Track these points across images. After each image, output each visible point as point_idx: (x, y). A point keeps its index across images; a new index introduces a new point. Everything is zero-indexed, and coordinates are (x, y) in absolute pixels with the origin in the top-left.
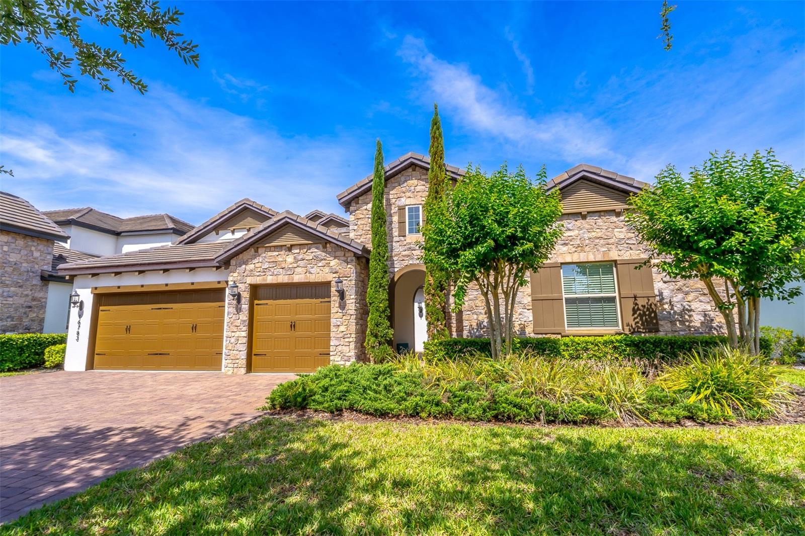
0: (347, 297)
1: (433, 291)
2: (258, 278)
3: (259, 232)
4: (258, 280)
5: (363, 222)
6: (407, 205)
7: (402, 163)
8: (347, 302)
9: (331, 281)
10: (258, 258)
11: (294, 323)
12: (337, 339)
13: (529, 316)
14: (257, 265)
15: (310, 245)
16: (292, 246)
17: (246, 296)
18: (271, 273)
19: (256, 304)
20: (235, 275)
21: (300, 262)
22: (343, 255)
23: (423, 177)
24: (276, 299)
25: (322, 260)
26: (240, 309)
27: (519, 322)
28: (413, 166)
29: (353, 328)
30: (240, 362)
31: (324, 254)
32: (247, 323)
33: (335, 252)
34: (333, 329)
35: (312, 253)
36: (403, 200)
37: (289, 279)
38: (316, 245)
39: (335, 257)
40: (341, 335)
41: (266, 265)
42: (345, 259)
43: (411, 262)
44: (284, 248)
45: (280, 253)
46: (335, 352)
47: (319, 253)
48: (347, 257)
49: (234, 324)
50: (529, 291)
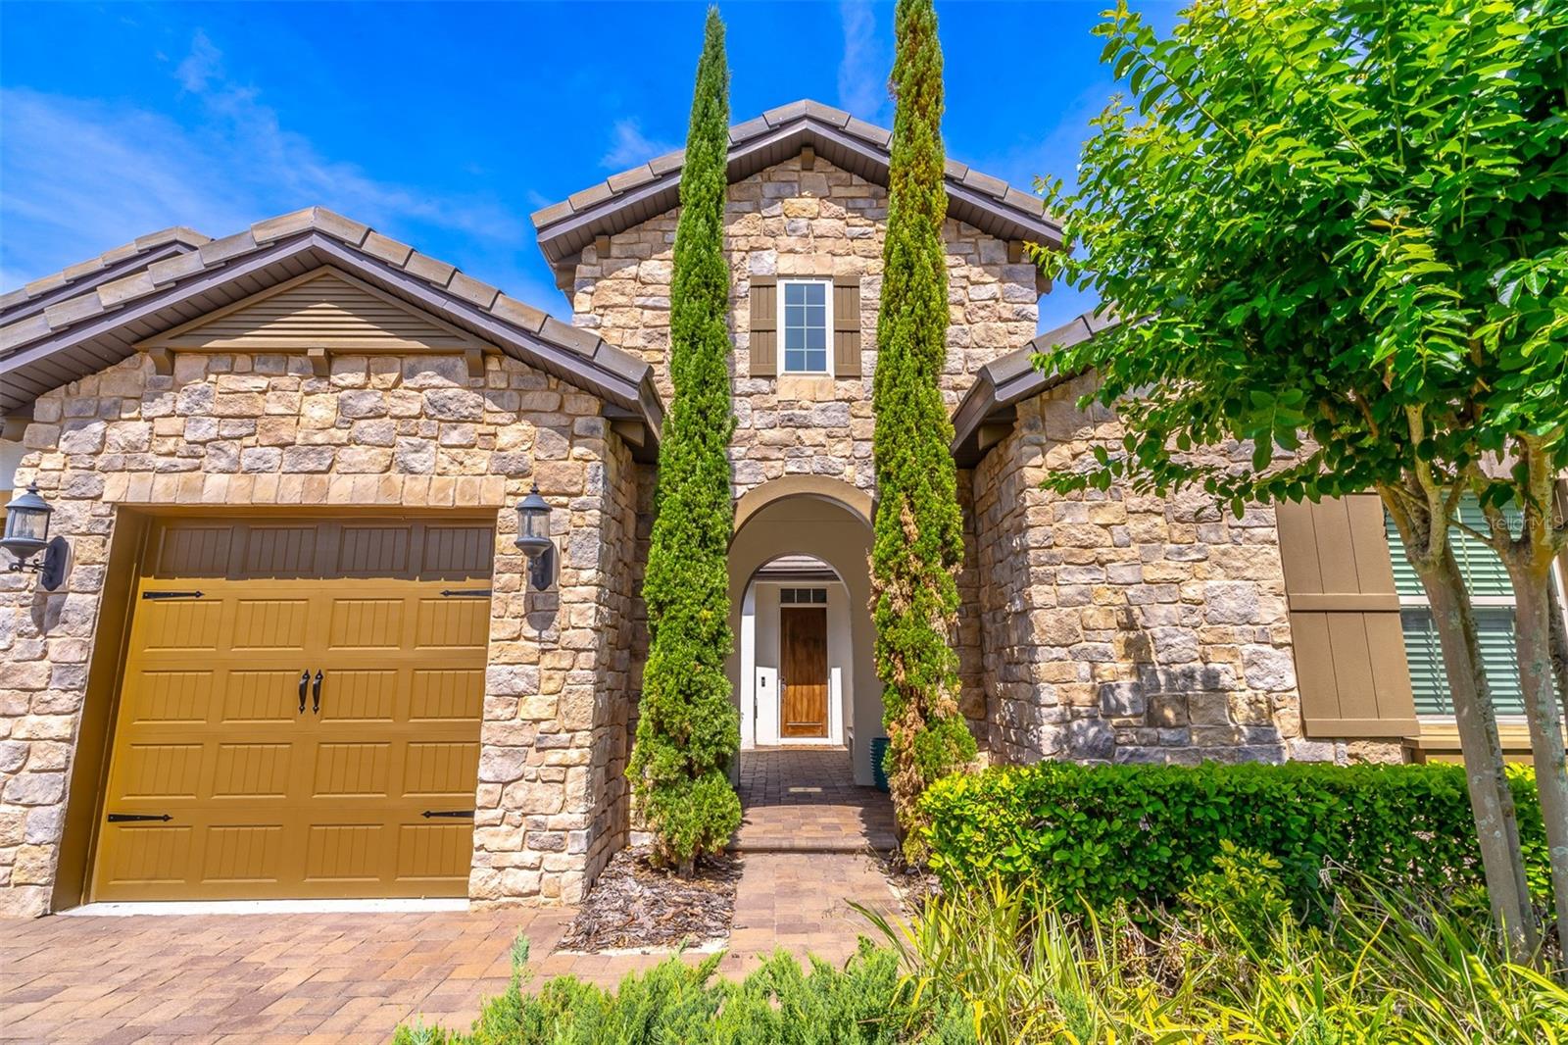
0: (565, 576)
1: (916, 566)
2: (162, 479)
3: (181, 283)
4: (162, 490)
5: (622, 321)
6: (781, 276)
7: (773, 131)
8: (566, 595)
9: (495, 509)
10: (168, 396)
11: (320, 676)
12: (510, 751)
13: (1280, 669)
14: (162, 427)
15: (411, 361)
16: (332, 355)
17: (89, 556)
18: (223, 463)
19: (147, 595)
20: (51, 461)
21: (363, 423)
22: (553, 403)
23: (838, 191)
24: (244, 573)
25: (463, 420)
26: (56, 612)
27: (1249, 692)
28: (808, 153)
29: (583, 704)
30: (22, 859)
31: (472, 398)
32: (80, 677)
33: (521, 392)
34: (494, 708)
35: (421, 390)
36: (768, 258)
37: (306, 489)
38: (442, 360)
39: (521, 414)
40: (529, 735)
41: (207, 429)
42: (564, 421)
43: (792, 468)
44: (295, 361)
45: (274, 381)
46: (500, 812)
47: (450, 393)
48: (573, 416)
49: (16, 681)
50: (1276, 577)
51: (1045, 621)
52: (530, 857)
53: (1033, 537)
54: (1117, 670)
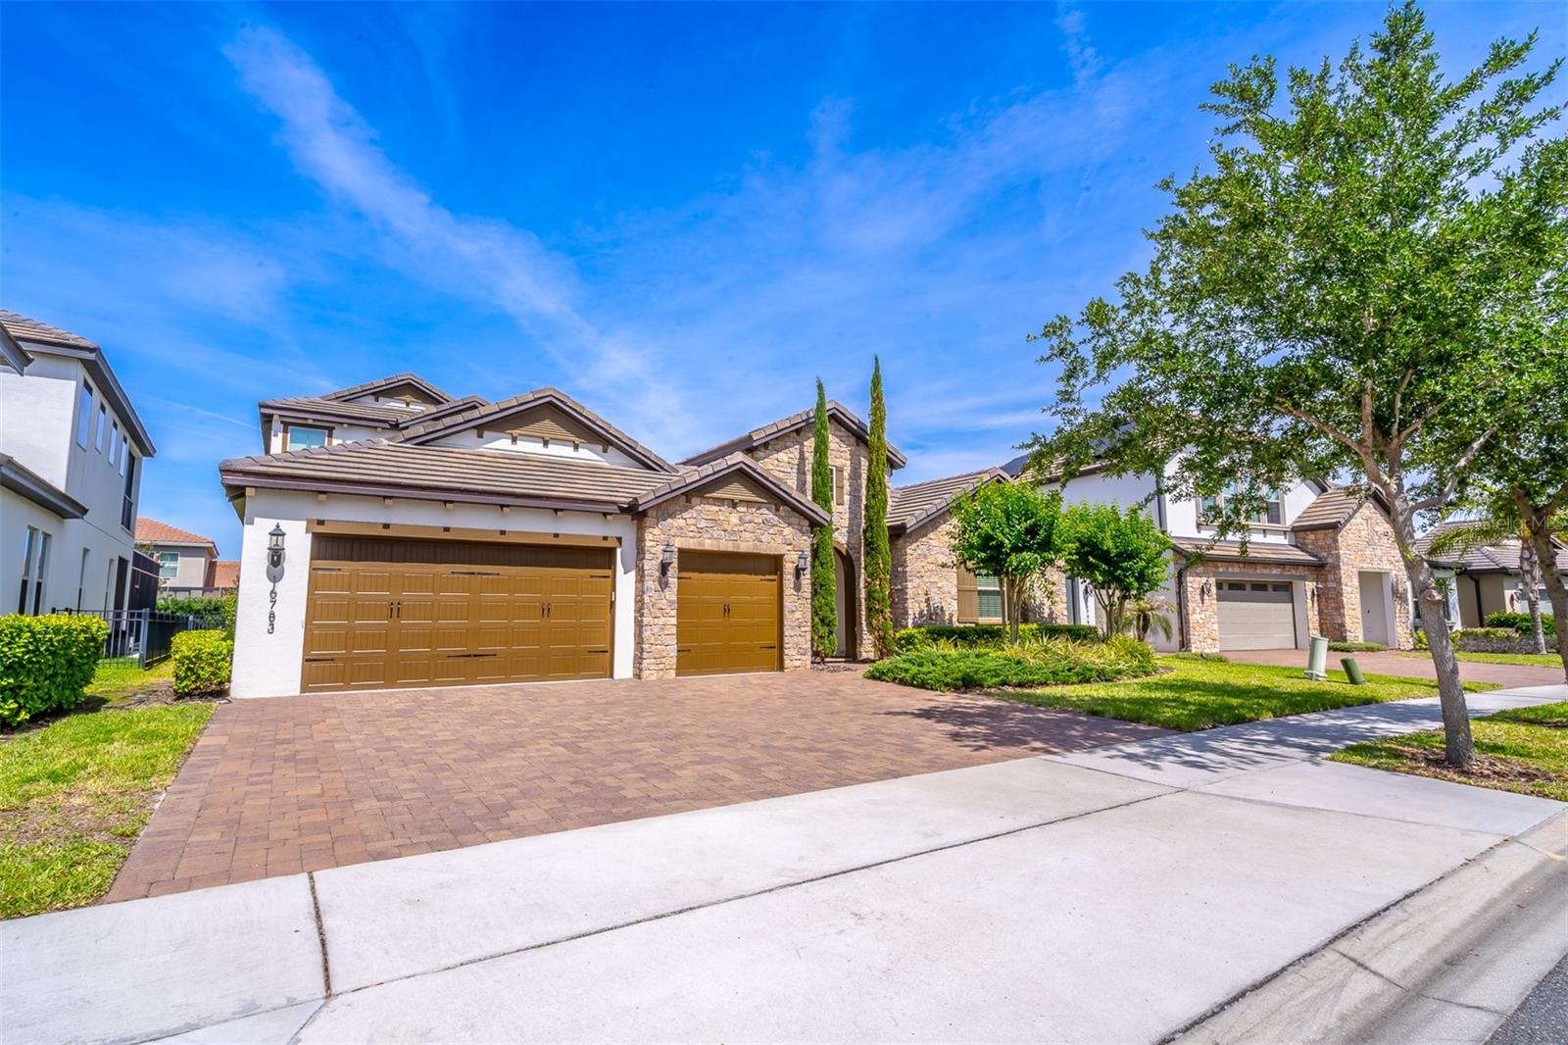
0: (803, 576)
2: (691, 540)
4: (691, 544)
8: (803, 582)
9: (782, 556)
10: (690, 511)
11: (728, 606)
12: (793, 628)
13: (955, 605)
14: (689, 522)
16: (738, 501)
17: (674, 565)
18: (709, 536)
20: (656, 531)
21: (747, 524)
22: (799, 520)
23: (837, 433)
24: (704, 571)
25: (775, 525)
26: (666, 583)
27: (948, 612)
29: (808, 614)
30: (668, 662)
31: (777, 518)
32: (676, 605)
33: (789, 517)
34: (787, 615)
35: (762, 514)
37: (734, 547)
38: (767, 505)
39: (789, 525)
40: (797, 623)
41: (703, 524)
44: (726, 502)
45: (721, 508)
46: (791, 644)
47: (770, 516)
48: (802, 526)
49: (658, 606)
50: (955, 582)
51: (910, 592)
52: (799, 657)
53: (908, 569)
54: (924, 605)
